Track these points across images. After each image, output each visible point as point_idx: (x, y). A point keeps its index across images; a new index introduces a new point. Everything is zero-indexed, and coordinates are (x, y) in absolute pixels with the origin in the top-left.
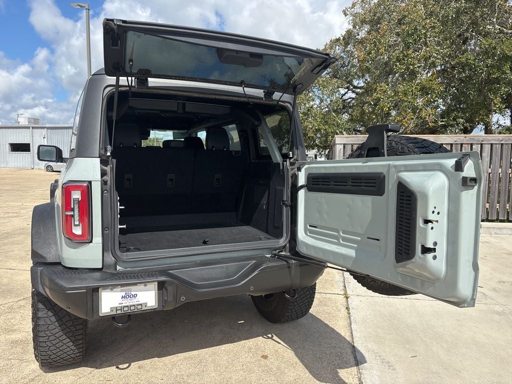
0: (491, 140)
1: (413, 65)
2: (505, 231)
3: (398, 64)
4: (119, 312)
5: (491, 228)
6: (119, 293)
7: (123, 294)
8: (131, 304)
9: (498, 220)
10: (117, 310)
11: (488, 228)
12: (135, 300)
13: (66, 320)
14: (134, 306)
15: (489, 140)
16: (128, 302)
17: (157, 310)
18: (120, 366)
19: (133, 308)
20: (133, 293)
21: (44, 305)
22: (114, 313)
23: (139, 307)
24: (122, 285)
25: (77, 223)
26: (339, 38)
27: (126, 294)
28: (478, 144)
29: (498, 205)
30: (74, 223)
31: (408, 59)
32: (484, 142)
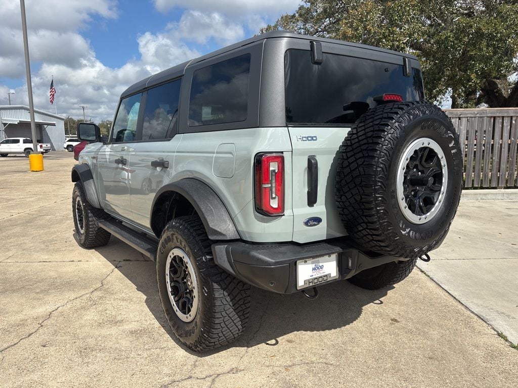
0: (468, 114)
1: (399, 41)
2: (489, 197)
3: (384, 40)
4: (311, 284)
5: (477, 194)
6: (311, 265)
7: (313, 266)
8: (319, 275)
9: (482, 188)
10: (309, 283)
11: (475, 194)
12: (322, 272)
13: (239, 298)
14: (321, 277)
15: (465, 114)
16: (317, 274)
17: (337, 280)
18: (269, 342)
19: (320, 279)
20: (321, 264)
21: (219, 285)
22: (307, 286)
23: (325, 278)
24: (313, 257)
25: (274, 196)
26: (294, 14)
27: (315, 265)
28: (456, 118)
29: (473, 173)
30: (272, 196)
31: (393, 35)
32: (461, 116)
